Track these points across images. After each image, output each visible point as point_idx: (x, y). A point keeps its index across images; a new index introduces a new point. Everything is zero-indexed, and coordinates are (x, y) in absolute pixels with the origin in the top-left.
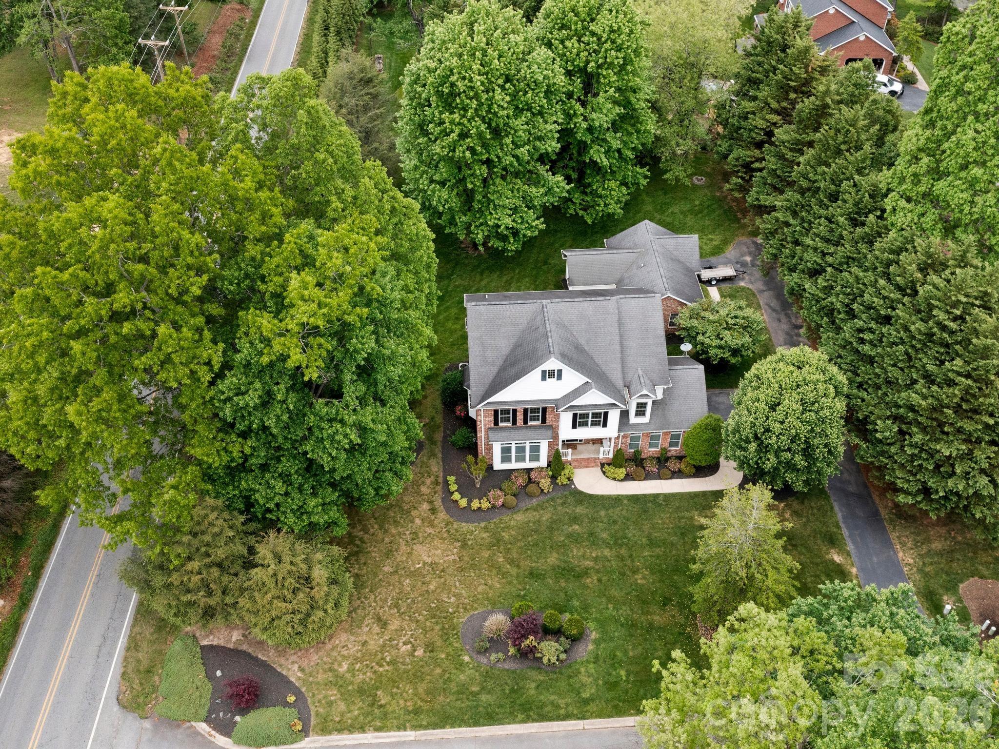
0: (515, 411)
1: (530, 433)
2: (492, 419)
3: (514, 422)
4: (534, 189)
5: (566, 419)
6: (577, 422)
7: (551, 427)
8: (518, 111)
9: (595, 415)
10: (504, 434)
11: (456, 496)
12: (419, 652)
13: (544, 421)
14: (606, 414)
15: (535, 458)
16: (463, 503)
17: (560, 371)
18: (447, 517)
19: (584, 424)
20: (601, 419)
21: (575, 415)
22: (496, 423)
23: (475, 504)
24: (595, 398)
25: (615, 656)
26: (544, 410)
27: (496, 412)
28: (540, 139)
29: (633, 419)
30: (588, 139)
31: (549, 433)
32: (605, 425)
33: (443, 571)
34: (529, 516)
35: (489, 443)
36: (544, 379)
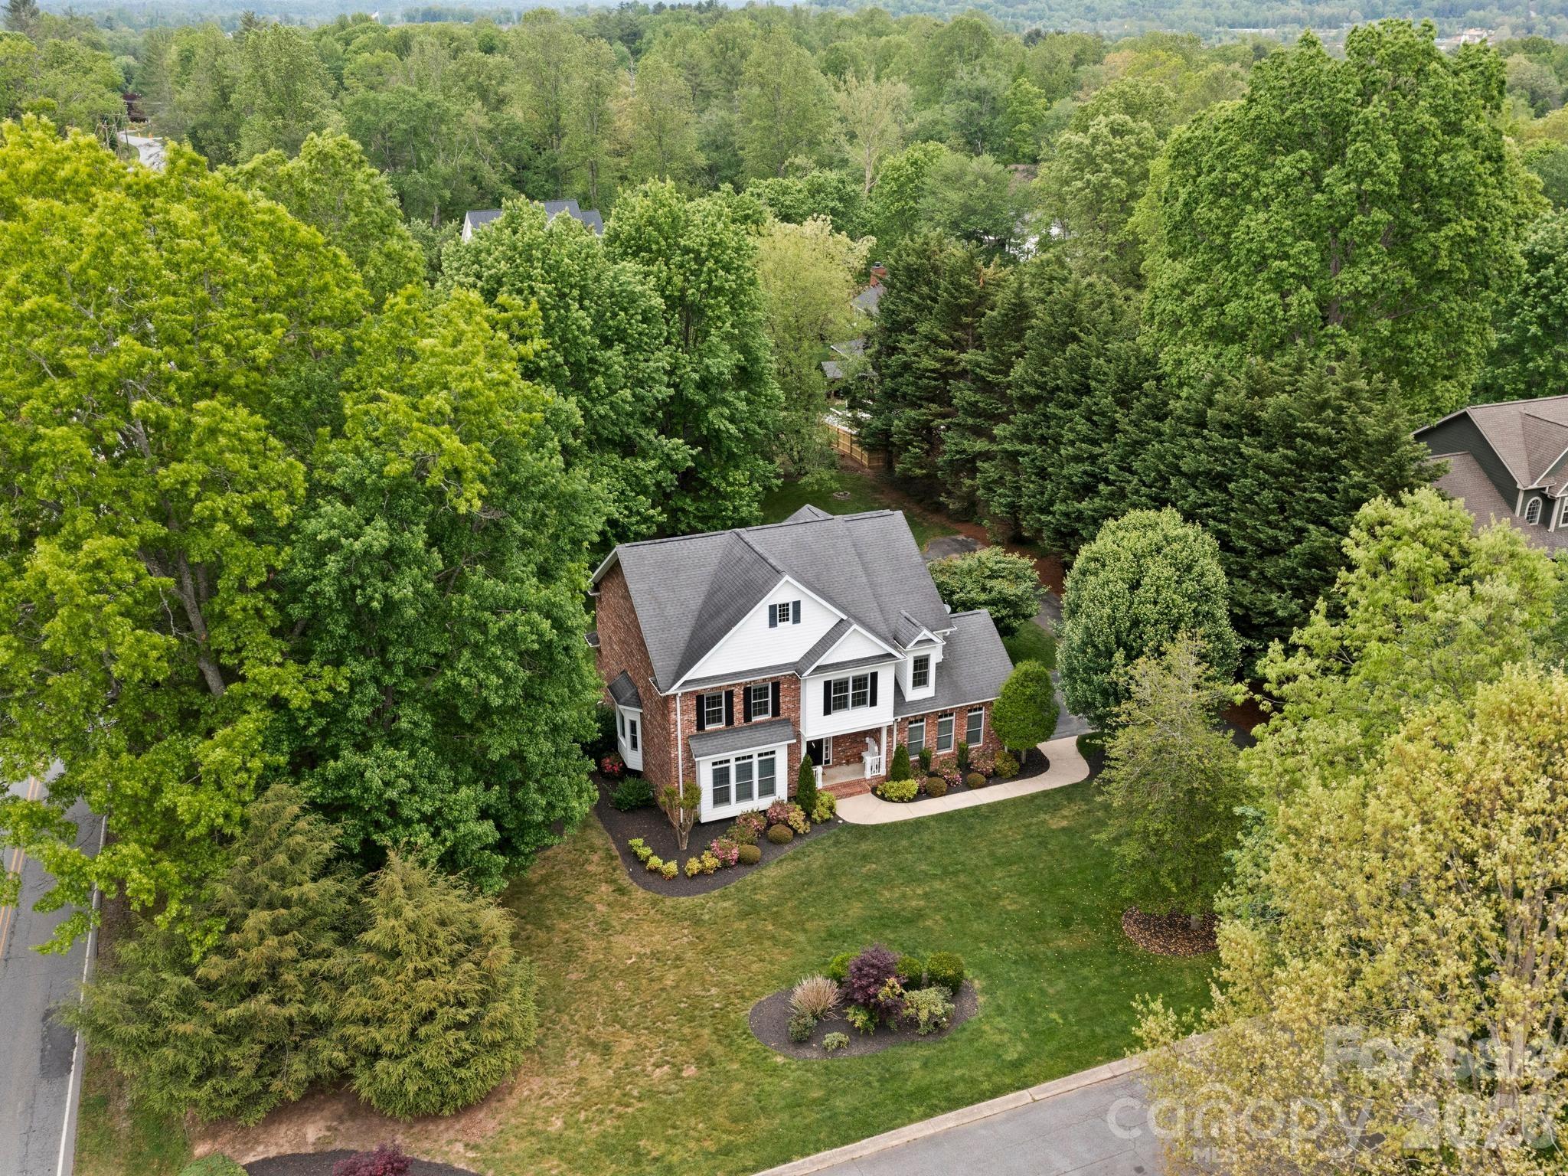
0: (730, 695)
1: (757, 735)
2: (693, 716)
3: (730, 721)
4: (641, 464)
5: (813, 694)
6: (835, 698)
7: (787, 721)
9: (859, 682)
10: (718, 742)
11: (655, 861)
12: (690, 1071)
13: (776, 712)
14: (874, 676)
15: (768, 788)
16: (672, 867)
17: (797, 604)
18: (650, 895)
19: (842, 704)
20: (864, 691)
21: (827, 684)
22: (700, 726)
23: (693, 865)
24: (857, 645)
25: (1027, 1000)
26: (776, 686)
27: (700, 699)
29: (912, 694)
30: (700, 398)
31: (789, 730)
32: (874, 703)
33: (678, 958)
34: (788, 867)
35: (691, 769)
36: (773, 623)
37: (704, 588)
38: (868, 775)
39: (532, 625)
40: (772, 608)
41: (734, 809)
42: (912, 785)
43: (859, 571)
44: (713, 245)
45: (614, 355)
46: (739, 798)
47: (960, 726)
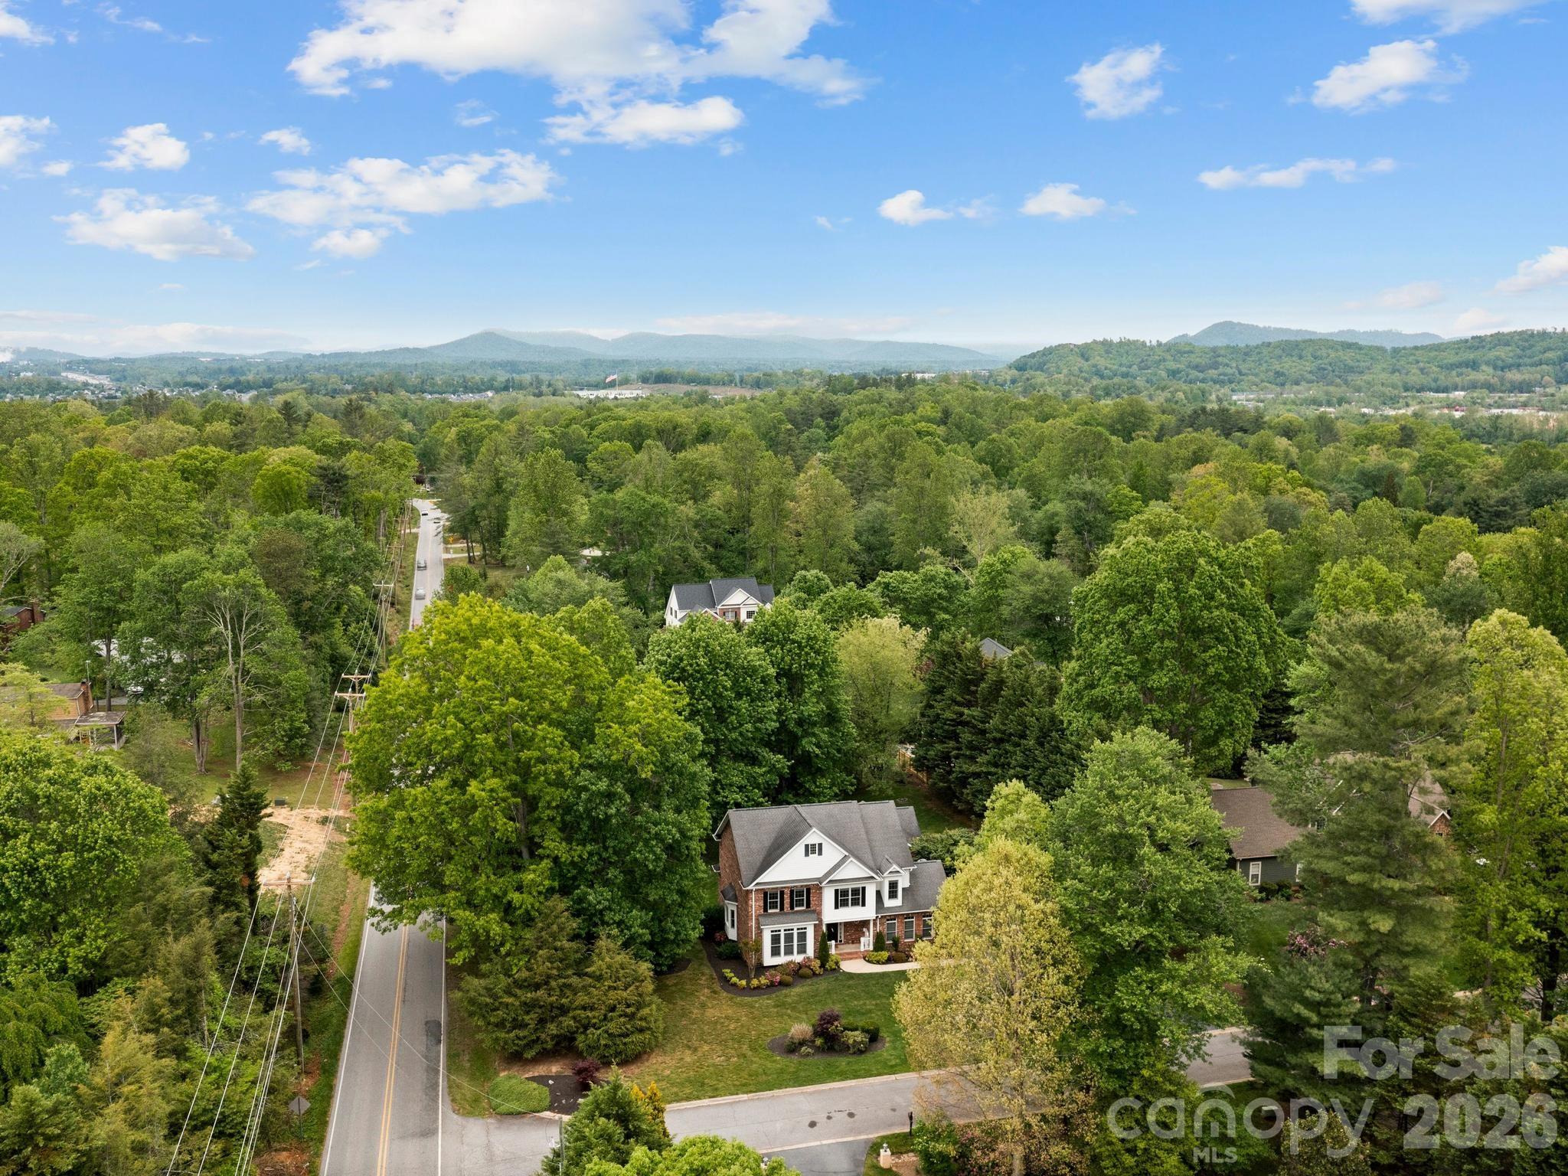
0: (782, 893)
1: (796, 917)
2: (761, 903)
3: (782, 909)
4: (757, 769)
5: (828, 896)
6: (841, 899)
7: (814, 911)
8: (739, 696)
9: (855, 891)
10: (775, 919)
11: (735, 980)
12: (734, 1059)
13: (808, 906)
14: (864, 889)
15: (802, 949)
16: (744, 982)
17: (820, 845)
18: (729, 994)
19: (845, 904)
20: (857, 897)
21: (836, 891)
22: (765, 910)
23: (755, 982)
24: (853, 870)
26: (808, 890)
27: (765, 894)
28: (761, 720)
29: (888, 903)
30: (799, 731)
31: (815, 916)
32: (864, 905)
34: (806, 988)
35: (760, 933)
36: (807, 854)
37: (773, 835)
38: (862, 949)
39: (669, 831)
40: (807, 846)
41: (782, 959)
42: (885, 955)
43: (862, 832)
44: (810, 638)
45: (743, 705)
46: (786, 953)
47: (918, 925)
